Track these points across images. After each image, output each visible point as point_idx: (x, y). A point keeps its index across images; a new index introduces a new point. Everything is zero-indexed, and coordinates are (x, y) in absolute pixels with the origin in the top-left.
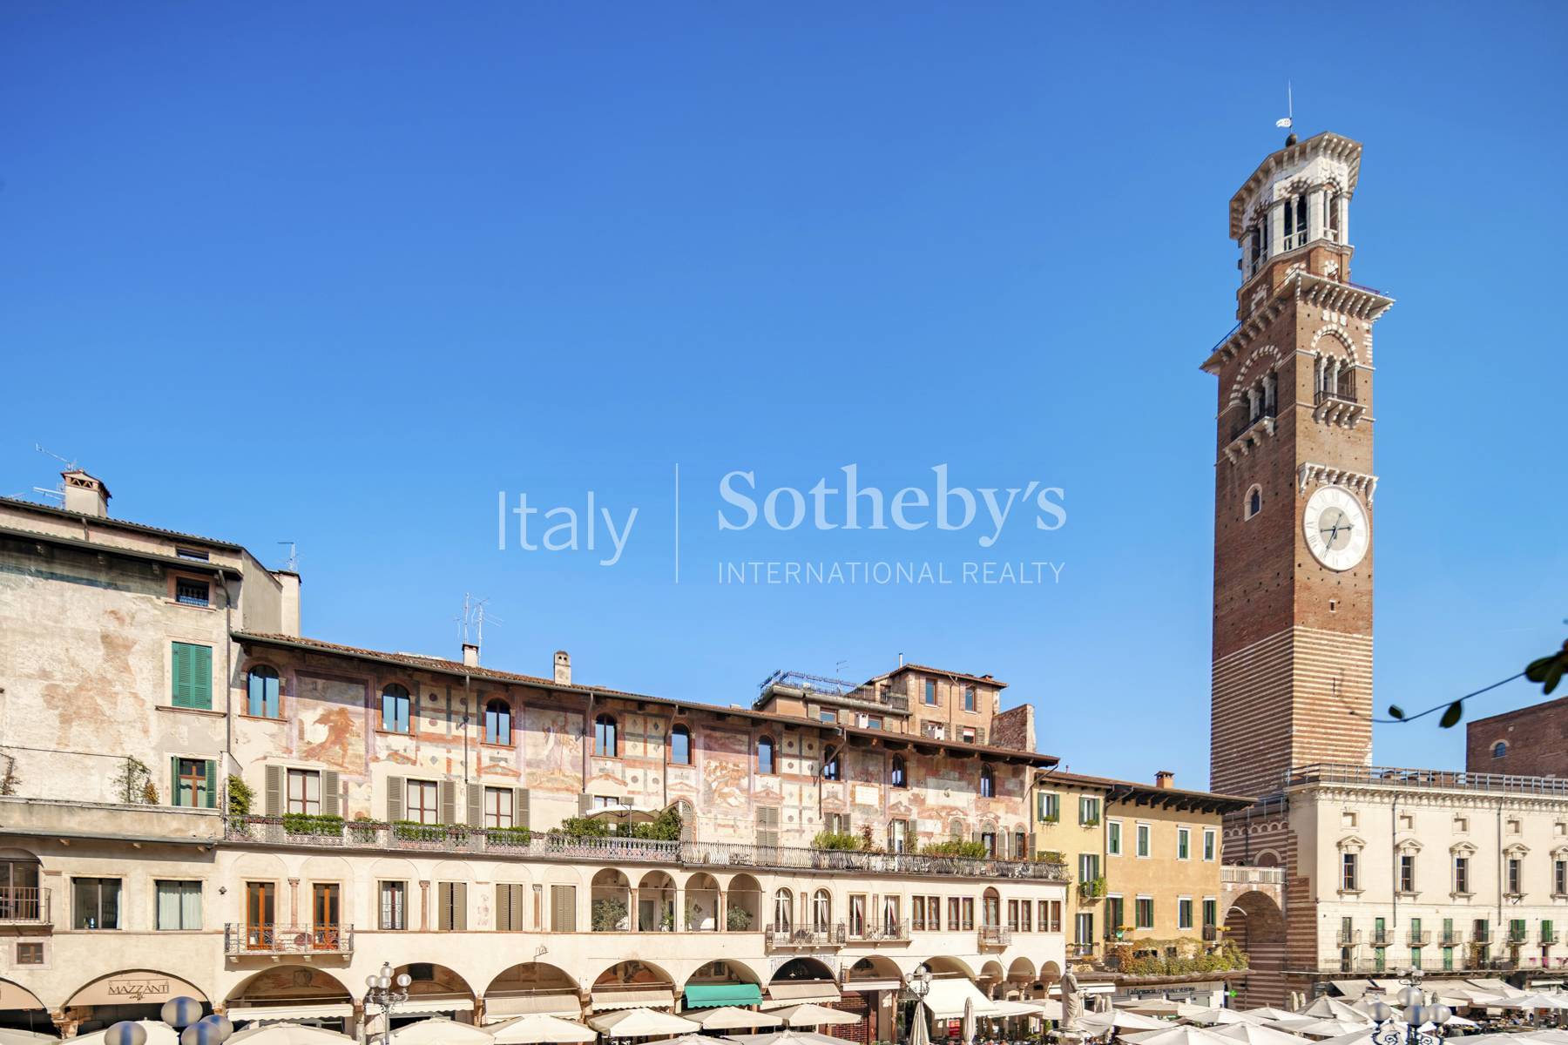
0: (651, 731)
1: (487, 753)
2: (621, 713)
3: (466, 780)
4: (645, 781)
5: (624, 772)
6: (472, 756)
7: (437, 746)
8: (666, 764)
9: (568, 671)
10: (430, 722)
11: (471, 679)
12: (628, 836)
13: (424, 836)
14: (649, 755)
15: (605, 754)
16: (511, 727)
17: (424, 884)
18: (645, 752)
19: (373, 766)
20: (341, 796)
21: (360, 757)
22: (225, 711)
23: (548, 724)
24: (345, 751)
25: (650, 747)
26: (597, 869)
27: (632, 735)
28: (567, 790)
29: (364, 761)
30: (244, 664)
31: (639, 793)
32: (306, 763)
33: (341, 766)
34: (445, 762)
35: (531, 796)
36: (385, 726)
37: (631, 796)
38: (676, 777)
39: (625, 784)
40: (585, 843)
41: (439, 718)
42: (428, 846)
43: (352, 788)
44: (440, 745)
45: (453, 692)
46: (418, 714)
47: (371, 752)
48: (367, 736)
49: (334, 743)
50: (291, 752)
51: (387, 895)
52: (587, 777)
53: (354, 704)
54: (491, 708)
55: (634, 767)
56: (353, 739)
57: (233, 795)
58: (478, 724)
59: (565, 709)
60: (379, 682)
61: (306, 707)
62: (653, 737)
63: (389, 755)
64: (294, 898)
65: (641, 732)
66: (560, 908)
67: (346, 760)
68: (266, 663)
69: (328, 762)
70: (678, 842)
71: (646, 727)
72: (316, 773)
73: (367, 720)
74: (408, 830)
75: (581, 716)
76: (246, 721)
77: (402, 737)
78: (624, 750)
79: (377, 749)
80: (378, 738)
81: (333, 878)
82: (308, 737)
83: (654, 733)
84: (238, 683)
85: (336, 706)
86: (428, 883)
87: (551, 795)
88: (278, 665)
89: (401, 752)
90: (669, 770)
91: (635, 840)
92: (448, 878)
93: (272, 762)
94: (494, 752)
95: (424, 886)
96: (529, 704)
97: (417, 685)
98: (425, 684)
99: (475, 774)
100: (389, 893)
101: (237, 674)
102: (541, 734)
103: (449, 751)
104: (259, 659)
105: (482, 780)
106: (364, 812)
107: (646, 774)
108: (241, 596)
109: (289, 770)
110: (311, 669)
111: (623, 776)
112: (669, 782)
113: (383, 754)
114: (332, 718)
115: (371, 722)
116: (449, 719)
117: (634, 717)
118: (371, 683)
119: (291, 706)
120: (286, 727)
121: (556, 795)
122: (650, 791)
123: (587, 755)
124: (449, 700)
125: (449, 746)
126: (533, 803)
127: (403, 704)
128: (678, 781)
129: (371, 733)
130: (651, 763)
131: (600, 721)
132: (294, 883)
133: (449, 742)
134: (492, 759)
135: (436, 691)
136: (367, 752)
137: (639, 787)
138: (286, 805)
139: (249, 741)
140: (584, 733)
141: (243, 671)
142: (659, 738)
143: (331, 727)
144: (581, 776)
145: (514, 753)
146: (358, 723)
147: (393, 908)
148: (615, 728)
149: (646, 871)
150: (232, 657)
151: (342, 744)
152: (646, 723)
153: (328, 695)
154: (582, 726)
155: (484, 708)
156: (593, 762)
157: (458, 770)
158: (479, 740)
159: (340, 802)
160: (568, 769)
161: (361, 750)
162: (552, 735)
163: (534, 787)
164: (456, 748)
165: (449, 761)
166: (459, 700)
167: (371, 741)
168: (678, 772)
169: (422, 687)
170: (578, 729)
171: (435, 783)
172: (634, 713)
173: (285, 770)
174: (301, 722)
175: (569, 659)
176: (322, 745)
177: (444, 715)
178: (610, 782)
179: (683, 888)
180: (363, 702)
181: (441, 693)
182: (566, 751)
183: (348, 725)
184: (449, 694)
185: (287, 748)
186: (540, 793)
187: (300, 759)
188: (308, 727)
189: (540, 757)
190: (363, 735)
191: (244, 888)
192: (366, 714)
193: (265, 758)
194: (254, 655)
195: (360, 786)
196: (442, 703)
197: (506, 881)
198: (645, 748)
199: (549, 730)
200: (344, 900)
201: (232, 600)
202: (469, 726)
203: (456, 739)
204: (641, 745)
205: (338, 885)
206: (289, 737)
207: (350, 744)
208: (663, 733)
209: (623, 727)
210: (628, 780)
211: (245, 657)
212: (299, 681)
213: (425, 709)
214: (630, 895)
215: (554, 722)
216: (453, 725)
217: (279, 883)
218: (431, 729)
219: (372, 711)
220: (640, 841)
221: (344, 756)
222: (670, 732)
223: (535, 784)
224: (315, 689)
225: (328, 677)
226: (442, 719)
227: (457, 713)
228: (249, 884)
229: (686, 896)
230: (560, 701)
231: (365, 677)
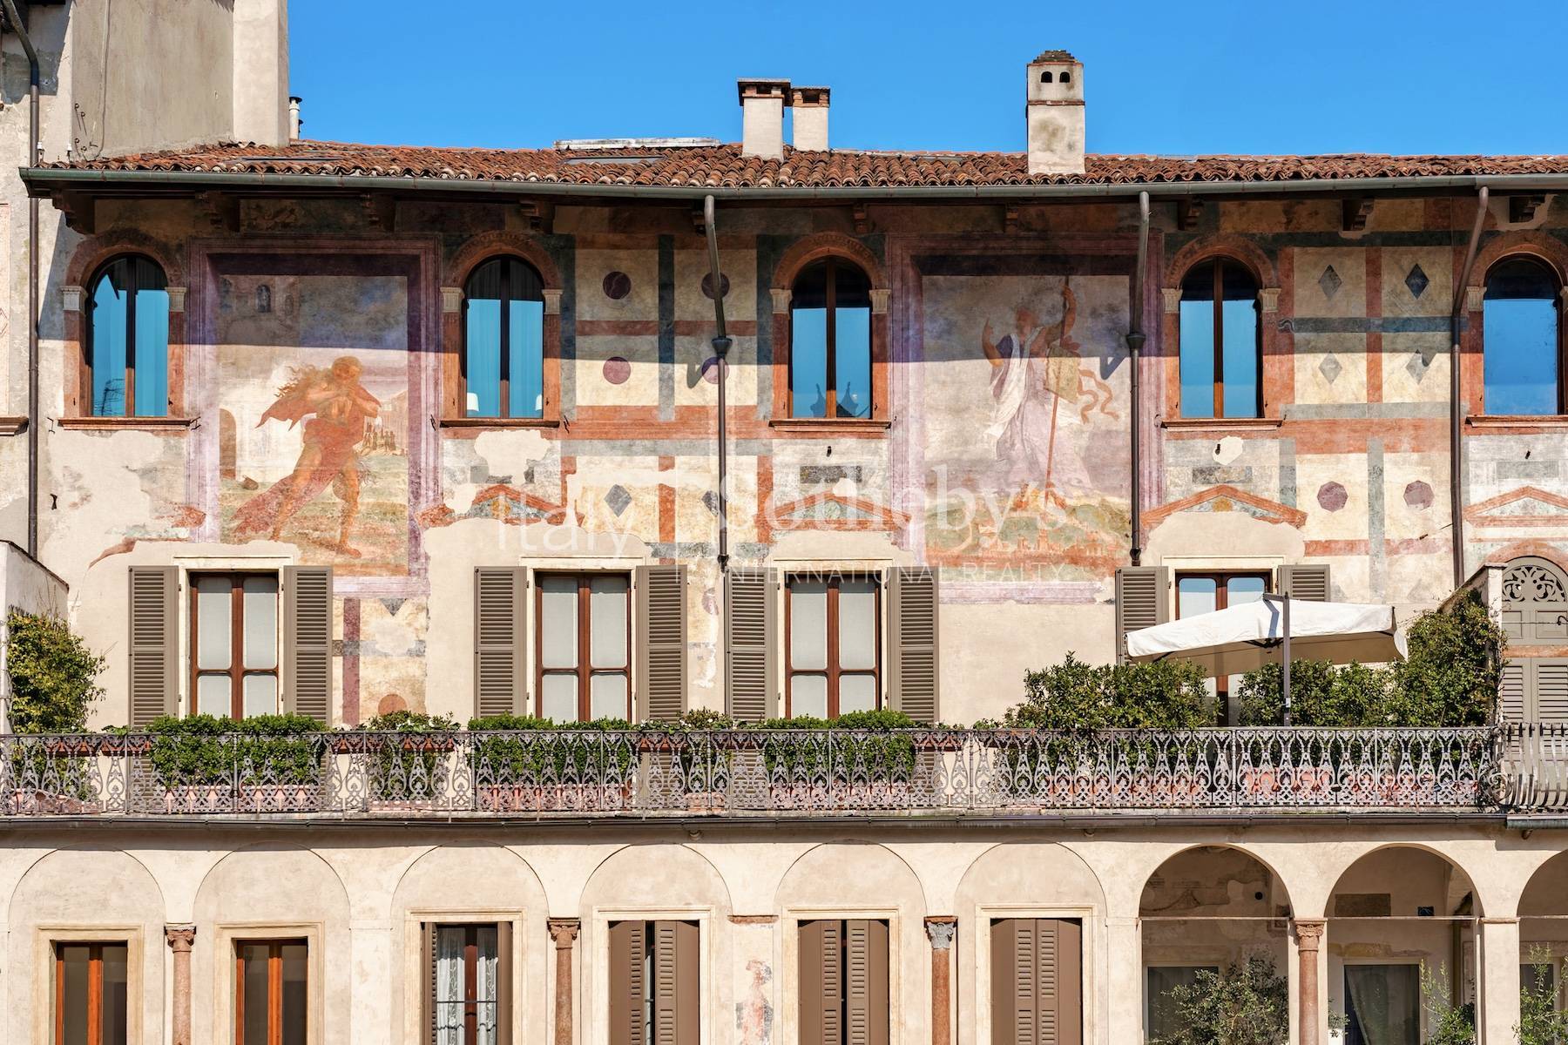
0: (1397, 299)
1: (789, 454)
2: (1274, 248)
3: (723, 559)
4: (1376, 497)
5: (1288, 472)
6: (743, 469)
7: (629, 451)
8: (1458, 425)
9: (1073, 123)
10: (607, 373)
11: (719, 203)
12: (1279, 721)
13: (561, 765)
14: (1390, 395)
15: (1219, 411)
16: (878, 355)
17: (564, 929)
18: (1375, 386)
19: (432, 538)
20: (341, 648)
21: (392, 512)
22: (24, 413)
23: (1002, 324)
24: (350, 498)
25: (1395, 364)
26: (1161, 852)
27: (1320, 325)
28: (1074, 559)
29: (405, 526)
30: (75, 260)
31: (1351, 546)
32: (244, 549)
33: (340, 548)
34: (653, 499)
35: (943, 593)
36: (472, 402)
37: (1316, 561)
38: (1503, 470)
39: (1297, 518)
40: (1114, 755)
41: (633, 356)
42: (574, 800)
43: (373, 621)
44: (639, 444)
45: (679, 257)
46: (569, 352)
47: (428, 493)
48: (414, 444)
49: (319, 476)
50: (200, 521)
51: (449, 972)
52: (1149, 503)
53: (376, 343)
54: (805, 295)
55: (1327, 448)
56: (374, 458)
57: (21, 671)
58: (763, 359)
59: (1062, 264)
60: (452, 257)
61: (240, 371)
62: (1403, 325)
63: (479, 500)
64: (183, 990)
65: (1358, 310)
66: (1022, 1001)
67: (355, 529)
68: (133, 248)
69: (303, 539)
70: (1483, 733)
71: (1374, 292)
72: (268, 579)
73: (414, 388)
74: (510, 748)
75: (1126, 279)
76: (78, 436)
77: (521, 433)
78: (1290, 388)
79: (445, 482)
80: (448, 444)
81: (289, 918)
82: (247, 467)
83: (1409, 306)
84: (59, 318)
85: (323, 358)
86: (575, 924)
87: (1013, 584)
88: (164, 248)
89: (518, 482)
90: (1474, 446)
91: (1306, 732)
92: (640, 904)
93: (149, 556)
94: (813, 451)
95: (564, 934)
96: (933, 264)
97: (565, 251)
98: (590, 244)
99: (753, 536)
100: (461, 963)
101: (57, 292)
102: (983, 366)
103: (667, 464)
104: (111, 237)
105: (774, 551)
106: (405, 694)
107: (1376, 472)
108: (67, 51)
109: (196, 577)
110: (255, 247)
111: (1289, 489)
112: (1477, 492)
113: (462, 498)
114: (314, 395)
115: (427, 395)
116: (666, 356)
117: (1328, 256)
118: (427, 266)
119: (201, 371)
120: (188, 439)
121: (1035, 584)
122: (1393, 533)
123: (1148, 423)
124: (666, 288)
125: (666, 445)
126: (949, 618)
127: (527, 316)
128: (1511, 485)
129: (427, 430)
130: (1395, 427)
131: (1194, 288)
132: (180, 939)
133: (666, 430)
134: (809, 474)
135: (624, 262)
136: (416, 495)
137: (1352, 522)
138: (183, 691)
139: (86, 498)
140: (1134, 342)
141: (71, 281)
142: (1429, 324)
143: (309, 424)
144: (1123, 502)
145: (884, 445)
146: (388, 399)
147: (471, 1014)
148: (1258, 307)
149: (1353, 850)
150: (43, 243)
151: (343, 476)
152: (1374, 272)
153: (302, 325)
154: (1126, 316)
155: (781, 298)
156: (1169, 448)
157: (695, 526)
158: (766, 411)
159: (337, 666)
160: (1077, 486)
161: (397, 490)
162: (1017, 367)
163: (956, 562)
164: (690, 451)
165: (667, 497)
166: (697, 283)
167: (427, 460)
168: (1512, 446)
169: (580, 254)
170: (1113, 329)
171: (620, 579)
172: (1328, 240)
173: (183, 579)
174: (228, 421)
175: (1078, 74)
176: (285, 488)
177: (650, 341)
178: (1236, 517)
179: (1511, 911)
180: (401, 332)
181: (640, 265)
182: (1067, 418)
183: (358, 415)
184: (666, 265)
185: (190, 509)
186: (978, 582)
187: (225, 538)
188: (245, 434)
189: (976, 450)
190: (402, 440)
191: (45, 961)
192: (414, 370)
193: (129, 546)
194: (103, 226)
195: (393, 609)
196: (645, 302)
197: (829, 909)
198: (1374, 371)
199: (1004, 350)
200: (321, 989)
201: (43, 68)
202: (733, 370)
203: (690, 418)
204: (1355, 366)
205: (303, 941)
206: (194, 476)
207: (365, 474)
208: (1444, 302)
209: (1286, 299)
210: (1307, 501)
211: (78, 238)
212: (223, 289)
213: (591, 328)
214: (1293, 949)
215: (1024, 316)
216: (680, 371)
217: (140, 943)
218: (613, 396)
219: (429, 359)
220: (1326, 734)
221: (347, 516)
222: (1475, 294)
223: (957, 550)
224: (267, 309)
225: (300, 265)
226: (645, 358)
227: (692, 328)
228: (60, 948)
229: (1525, 945)
230: (1043, 235)
231: (410, 248)
